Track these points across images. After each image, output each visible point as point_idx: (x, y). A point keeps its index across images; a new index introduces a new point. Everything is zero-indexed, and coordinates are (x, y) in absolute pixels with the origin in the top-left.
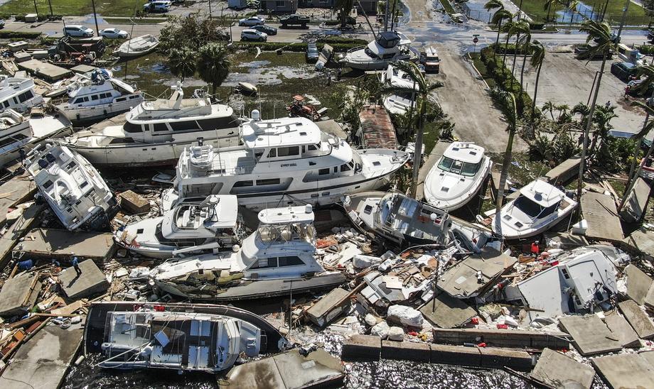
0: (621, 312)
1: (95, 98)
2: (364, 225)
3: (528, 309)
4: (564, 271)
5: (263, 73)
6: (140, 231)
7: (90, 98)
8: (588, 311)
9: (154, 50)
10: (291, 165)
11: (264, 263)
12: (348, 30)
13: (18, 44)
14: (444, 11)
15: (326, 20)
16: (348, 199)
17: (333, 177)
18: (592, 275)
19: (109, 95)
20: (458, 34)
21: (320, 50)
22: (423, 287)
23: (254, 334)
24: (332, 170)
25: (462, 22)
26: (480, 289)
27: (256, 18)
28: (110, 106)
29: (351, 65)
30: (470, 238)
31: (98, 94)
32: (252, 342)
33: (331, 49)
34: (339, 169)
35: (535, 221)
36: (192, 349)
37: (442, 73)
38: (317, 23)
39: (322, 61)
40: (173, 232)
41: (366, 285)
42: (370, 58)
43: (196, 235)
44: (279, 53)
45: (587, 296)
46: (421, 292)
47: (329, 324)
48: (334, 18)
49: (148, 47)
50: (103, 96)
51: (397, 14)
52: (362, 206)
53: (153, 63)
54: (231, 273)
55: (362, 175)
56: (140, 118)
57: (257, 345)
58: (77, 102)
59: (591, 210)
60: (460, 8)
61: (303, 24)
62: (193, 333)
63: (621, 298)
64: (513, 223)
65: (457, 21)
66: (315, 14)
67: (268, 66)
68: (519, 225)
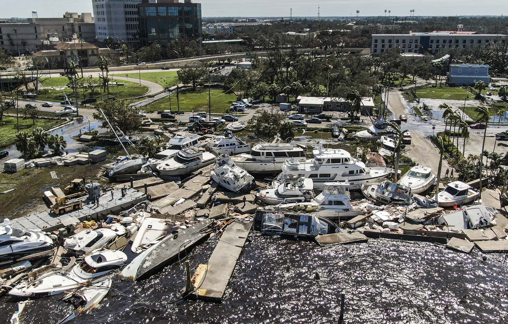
0: (492, 230)
1: (227, 145)
2: (371, 196)
3: (447, 226)
4: (465, 212)
5: (309, 141)
6: (268, 193)
7: (225, 145)
8: (476, 229)
9: (243, 129)
10: (337, 167)
11: (327, 203)
12: (355, 123)
13: (169, 124)
14: (416, 115)
15: (341, 117)
16: (363, 186)
17: (356, 175)
18: (478, 214)
19: (234, 144)
20: (424, 126)
21: (340, 131)
22: (399, 216)
23: (325, 226)
24: (355, 172)
25: (427, 121)
26: (425, 217)
27: (299, 115)
28: (235, 150)
29: (359, 138)
30: (422, 200)
31: (229, 144)
32: (324, 228)
33: (347, 131)
34: (359, 171)
35: (454, 197)
36: (300, 227)
37: (413, 144)
38: (336, 119)
39: (342, 136)
40: (284, 191)
41: (372, 214)
42: (371, 135)
43: (295, 193)
44: (316, 132)
45: (475, 222)
46: (398, 218)
47: (357, 227)
48: (346, 116)
49: (241, 127)
50: (231, 145)
51: (386, 116)
52: (370, 189)
53: (245, 135)
54: (313, 206)
55: (370, 175)
56: (260, 149)
57: (326, 230)
58: (219, 146)
59: (486, 198)
60: (427, 113)
61: (328, 119)
62: (301, 220)
63: (492, 225)
64: (444, 197)
65: (425, 120)
66: (334, 114)
67: (311, 138)
68: (446, 198)
